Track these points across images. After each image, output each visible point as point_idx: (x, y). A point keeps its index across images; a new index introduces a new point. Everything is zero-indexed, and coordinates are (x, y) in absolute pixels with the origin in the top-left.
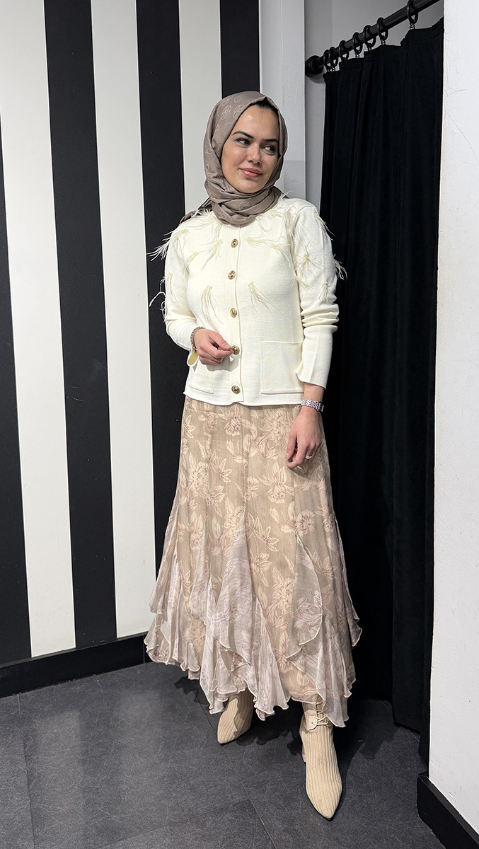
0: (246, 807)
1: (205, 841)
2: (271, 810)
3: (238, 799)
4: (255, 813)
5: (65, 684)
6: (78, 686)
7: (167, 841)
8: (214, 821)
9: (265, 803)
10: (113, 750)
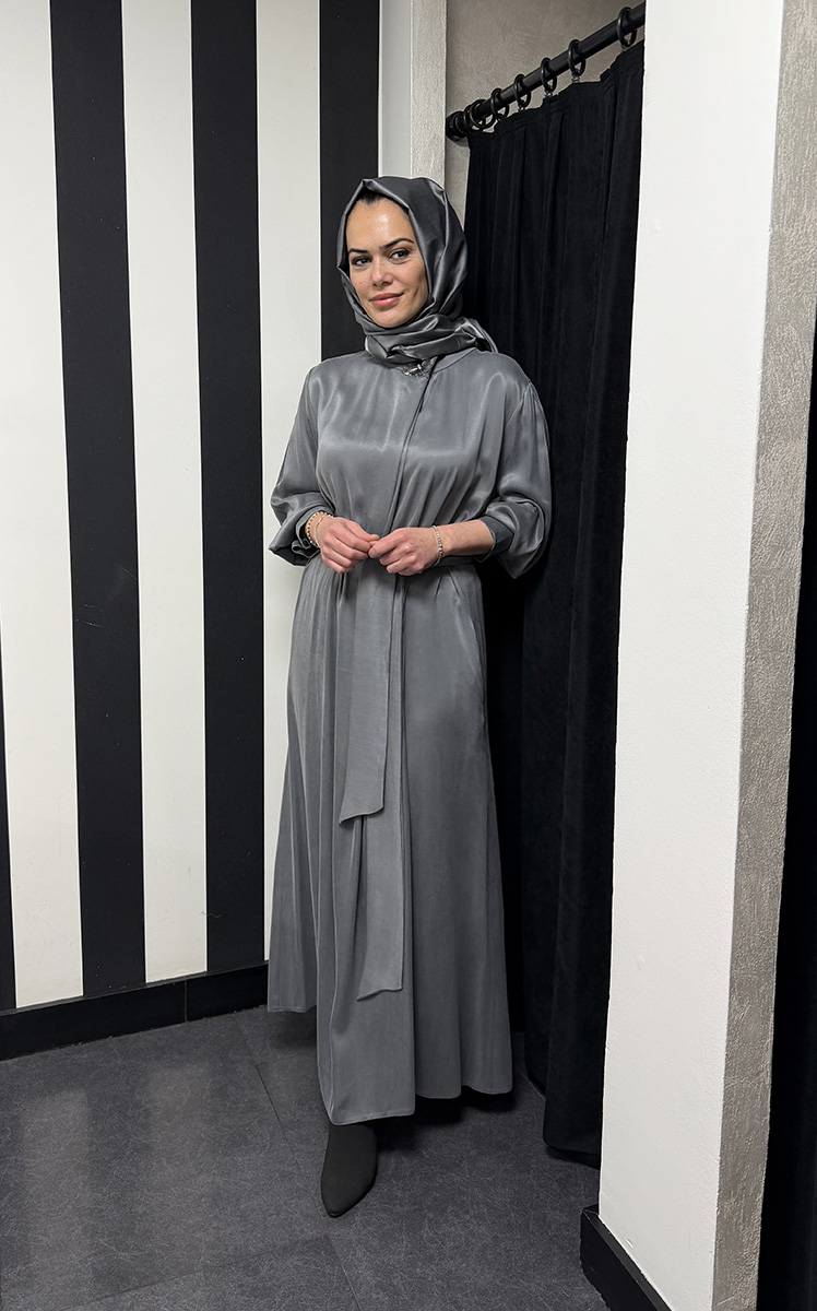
0: (323, 1246)
1: (256, 1297)
2: (360, 1255)
3: (311, 1233)
4: (336, 1258)
5: (65, 1050)
6: (84, 1054)
7: (199, 1294)
8: (272, 1267)
9: (350, 1242)
10: (128, 1153)
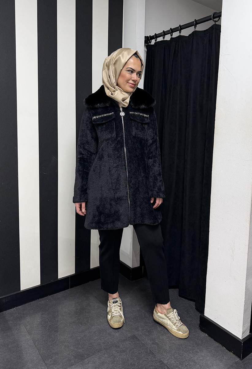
0: (134, 337)
1: (122, 353)
2: (144, 337)
3: (129, 335)
4: (139, 339)
5: (36, 301)
6: (42, 302)
7: (106, 355)
8: (123, 345)
9: (141, 335)
10: (68, 325)
